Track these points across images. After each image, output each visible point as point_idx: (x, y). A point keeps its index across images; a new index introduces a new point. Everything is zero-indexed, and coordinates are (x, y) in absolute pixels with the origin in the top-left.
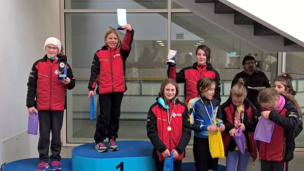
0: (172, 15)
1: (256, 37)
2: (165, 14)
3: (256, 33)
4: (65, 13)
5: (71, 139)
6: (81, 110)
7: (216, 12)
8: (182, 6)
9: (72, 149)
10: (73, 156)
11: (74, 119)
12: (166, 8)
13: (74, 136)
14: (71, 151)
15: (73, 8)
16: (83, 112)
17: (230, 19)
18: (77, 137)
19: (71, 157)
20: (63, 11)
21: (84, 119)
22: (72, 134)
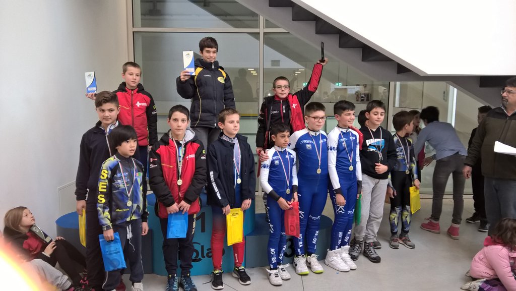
0: (265, 36)
1: (364, 63)
2: (256, 35)
3: (364, 58)
4: (133, 32)
7: (318, 32)
8: (277, 25)
12: (257, 26)
15: (143, 26)
17: (334, 41)
20: (131, 30)
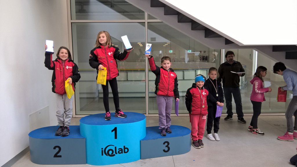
0: (148, 24)
1: (206, 39)
2: (143, 24)
3: (206, 36)
4: (71, 23)
5: (79, 112)
6: (85, 92)
7: (179, 22)
8: (155, 17)
9: (80, 119)
10: (80, 124)
11: (80, 98)
12: (144, 19)
13: (81, 110)
14: (79, 120)
15: (77, 19)
16: (87, 93)
17: (188, 26)
18: (83, 111)
19: (79, 125)
20: (70, 21)
21: (87, 98)
22: (79, 109)
